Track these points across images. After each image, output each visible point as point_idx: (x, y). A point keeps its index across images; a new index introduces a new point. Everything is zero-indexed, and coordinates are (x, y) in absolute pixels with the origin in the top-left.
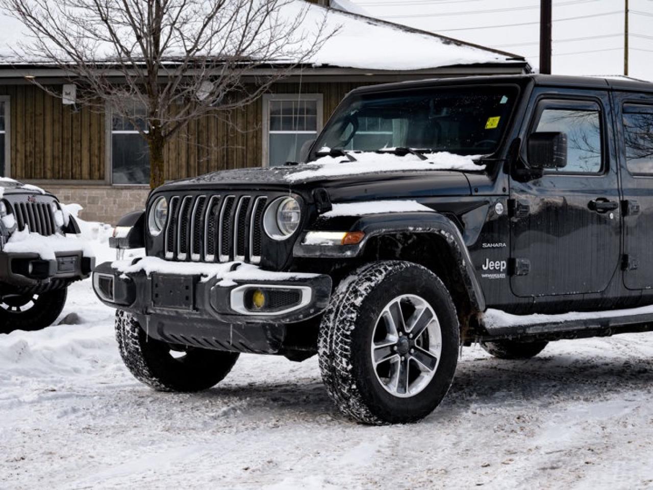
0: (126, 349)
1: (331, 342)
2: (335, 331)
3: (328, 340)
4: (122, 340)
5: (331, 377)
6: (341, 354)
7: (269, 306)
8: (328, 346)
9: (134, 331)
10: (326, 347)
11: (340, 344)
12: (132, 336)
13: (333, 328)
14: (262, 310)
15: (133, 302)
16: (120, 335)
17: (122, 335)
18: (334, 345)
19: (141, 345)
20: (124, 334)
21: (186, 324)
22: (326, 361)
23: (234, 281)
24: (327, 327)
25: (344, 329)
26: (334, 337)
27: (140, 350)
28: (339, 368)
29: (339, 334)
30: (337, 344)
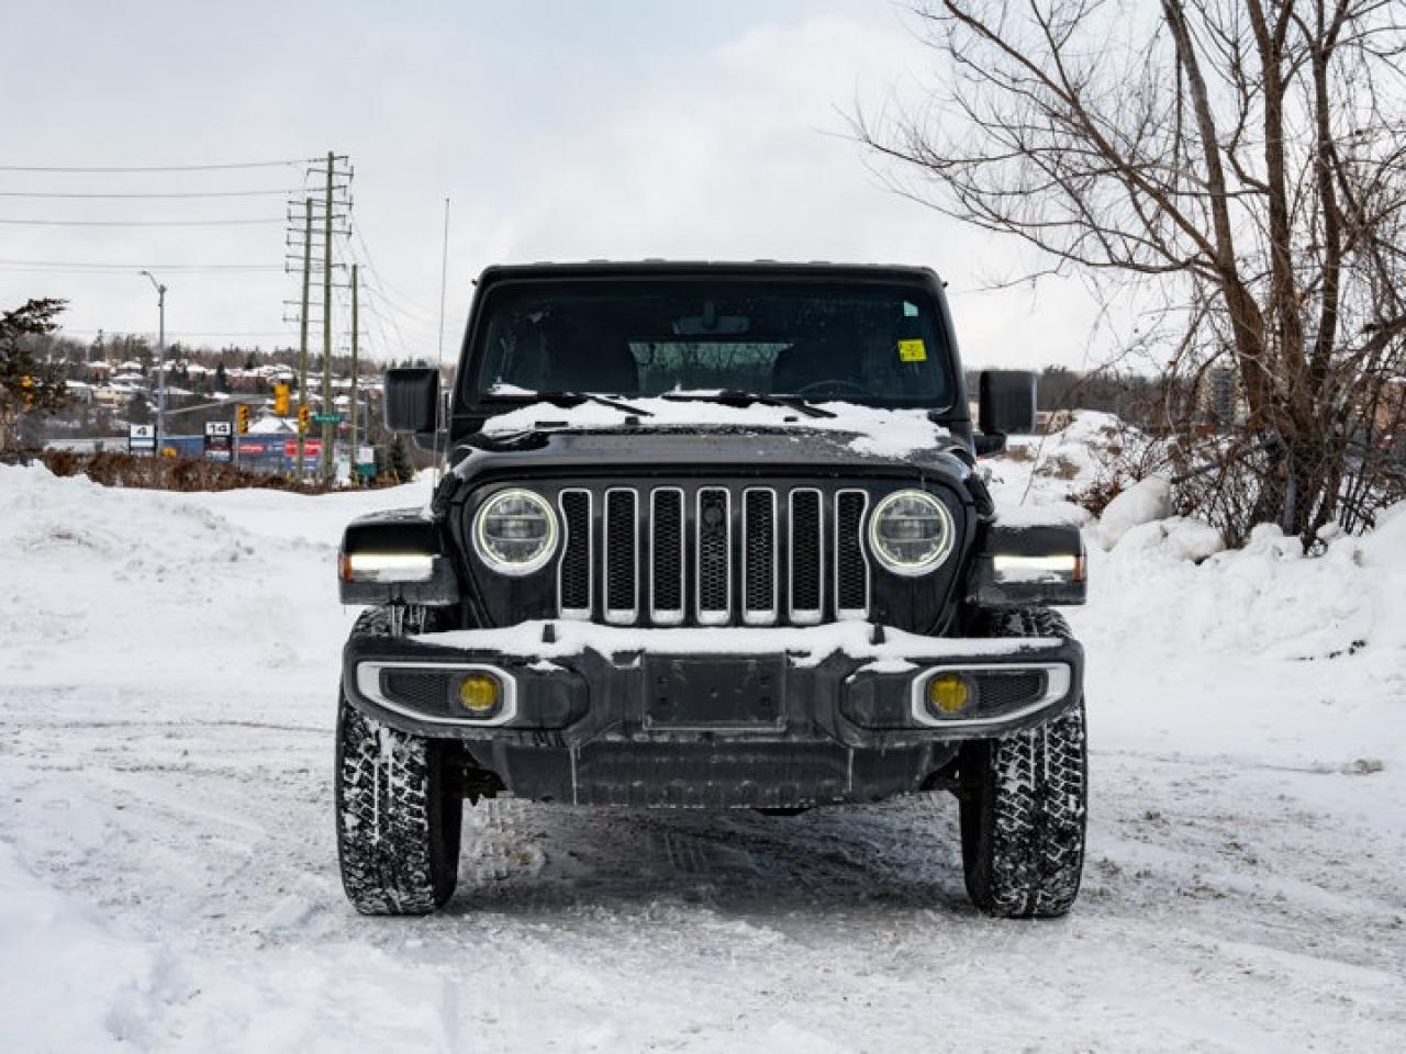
0: (383, 830)
1: (1040, 767)
2: (1047, 746)
3: (1032, 763)
4: (375, 810)
5: (1032, 835)
6: (1066, 789)
7: (983, 707)
8: (1032, 775)
9: (419, 789)
10: (1028, 778)
11: (1064, 769)
12: (412, 798)
13: (1039, 740)
14: (967, 714)
15: (577, 720)
16: (369, 800)
17: (376, 798)
18: (1047, 774)
19: (429, 819)
20: (384, 797)
22: (1025, 805)
24: (1026, 740)
25: (1068, 740)
26: (1047, 758)
27: (426, 828)
28: (1057, 816)
29: (1057, 750)
30: (1054, 769)
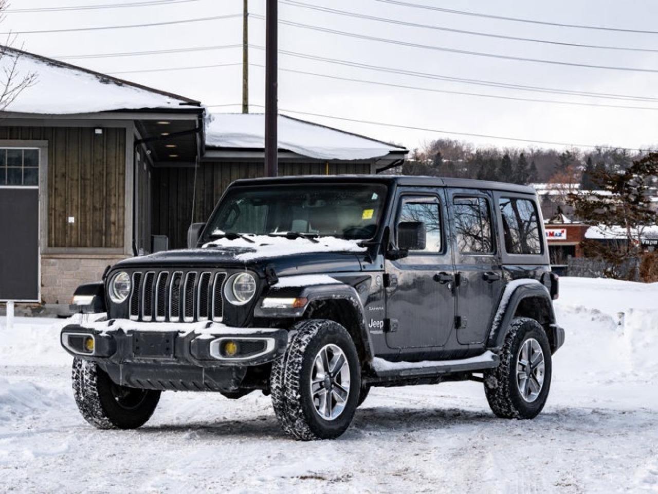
0: (84, 395)
1: (283, 379)
2: (286, 371)
3: (281, 377)
4: (81, 387)
5: (282, 405)
6: (292, 387)
7: (240, 353)
8: (280, 382)
9: (93, 380)
10: (279, 383)
11: (291, 380)
12: (91, 384)
13: (284, 369)
14: (235, 356)
15: (113, 354)
16: (78, 384)
17: (81, 383)
18: (285, 381)
19: (98, 391)
20: (83, 382)
21: (157, 370)
22: (279, 393)
23: (212, 335)
24: (279, 368)
25: (293, 368)
26: (286, 375)
27: (97, 395)
28: (289, 398)
29: (289, 373)
30: (288, 380)
